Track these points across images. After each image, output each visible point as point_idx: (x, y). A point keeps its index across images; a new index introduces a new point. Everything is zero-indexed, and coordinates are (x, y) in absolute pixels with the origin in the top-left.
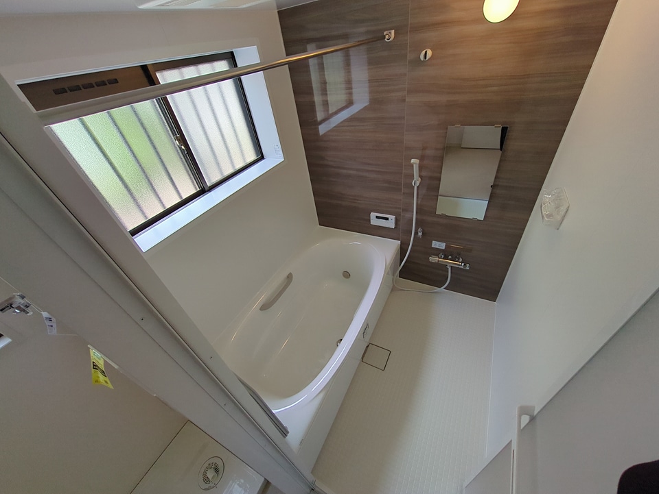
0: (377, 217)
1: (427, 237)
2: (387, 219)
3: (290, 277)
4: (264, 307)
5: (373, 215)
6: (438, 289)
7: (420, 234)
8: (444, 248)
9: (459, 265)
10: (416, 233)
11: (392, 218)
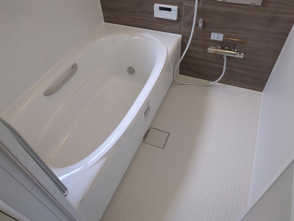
0: (161, 9)
1: (207, 28)
2: (170, 10)
3: (74, 68)
4: (48, 93)
5: (157, 6)
6: (212, 83)
7: (201, 25)
8: (221, 40)
9: (235, 54)
10: (197, 25)
11: (175, 8)
